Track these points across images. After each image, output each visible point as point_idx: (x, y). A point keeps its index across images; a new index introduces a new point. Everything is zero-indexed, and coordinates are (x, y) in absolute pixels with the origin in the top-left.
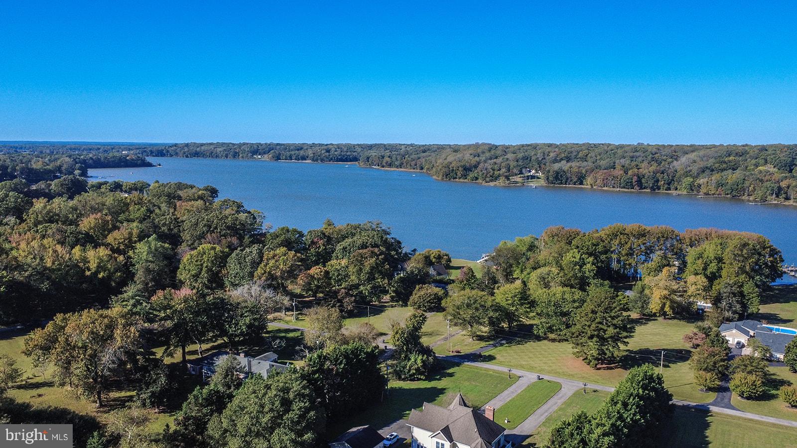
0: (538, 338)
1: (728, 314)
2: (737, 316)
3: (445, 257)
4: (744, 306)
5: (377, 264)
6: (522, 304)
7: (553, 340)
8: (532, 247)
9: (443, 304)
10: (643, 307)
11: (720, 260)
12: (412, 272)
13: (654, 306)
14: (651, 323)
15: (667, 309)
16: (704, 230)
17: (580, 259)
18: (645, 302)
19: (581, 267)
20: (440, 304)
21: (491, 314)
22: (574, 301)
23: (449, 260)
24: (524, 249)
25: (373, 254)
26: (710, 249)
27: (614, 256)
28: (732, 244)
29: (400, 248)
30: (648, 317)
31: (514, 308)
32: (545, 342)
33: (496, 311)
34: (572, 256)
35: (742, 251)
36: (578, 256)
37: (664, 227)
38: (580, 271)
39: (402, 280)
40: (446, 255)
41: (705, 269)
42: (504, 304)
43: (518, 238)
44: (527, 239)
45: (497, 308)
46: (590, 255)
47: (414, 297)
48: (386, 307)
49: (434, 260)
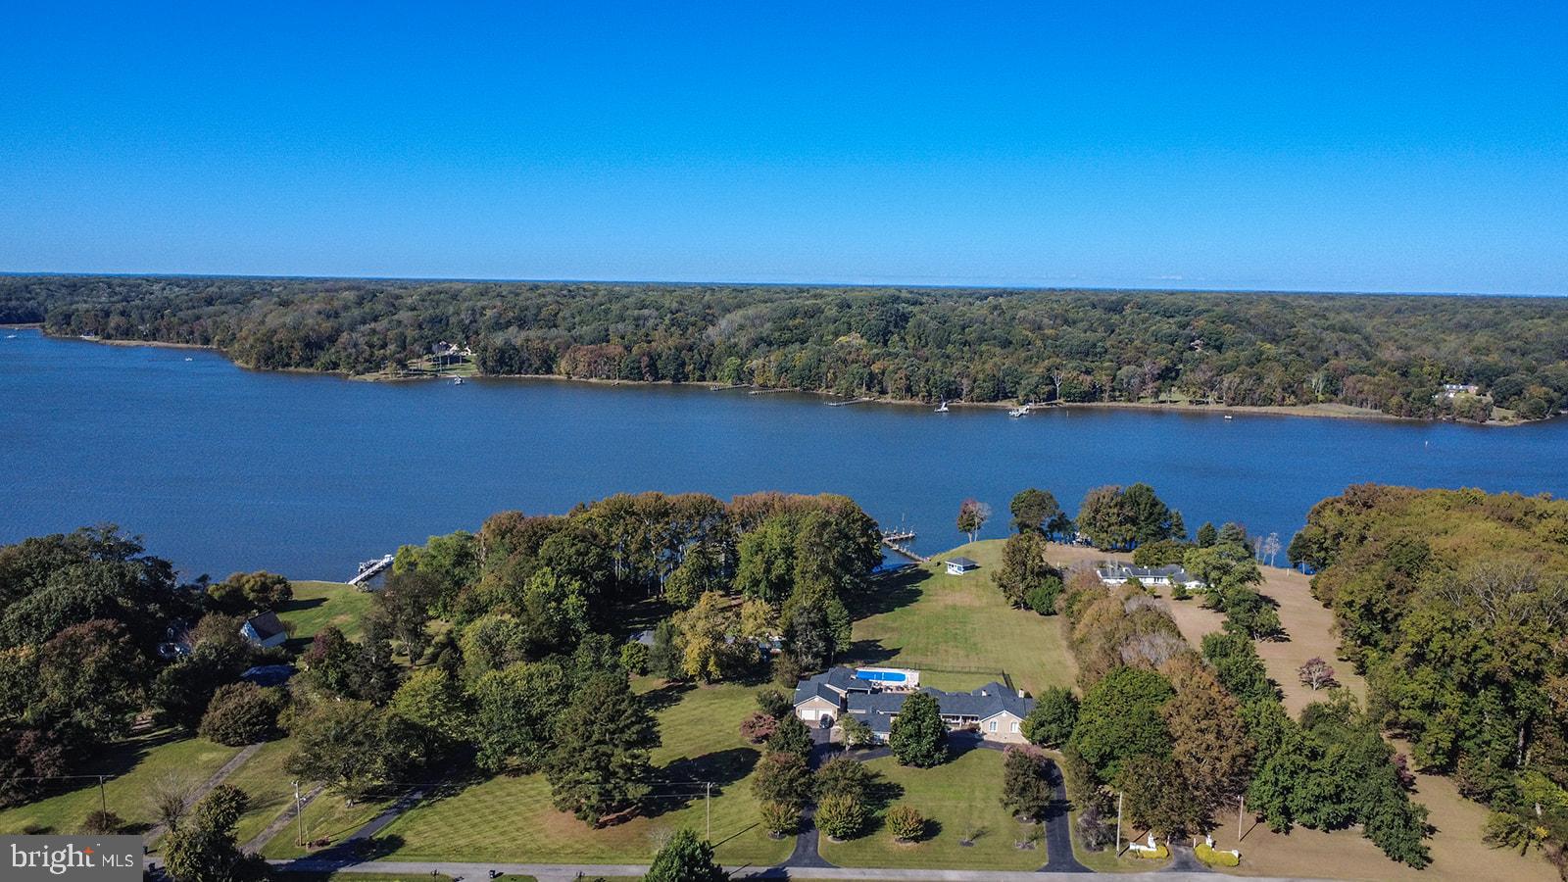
0: (487, 775)
1: (807, 660)
2: (819, 661)
3: (278, 587)
4: (830, 642)
5: (113, 656)
6: (449, 711)
7: (516, 772)
8: (463, 557)
9: (281, 721)
10: (671, 667)
11: (789, 552)
12: (203, 658)
13: (690, 666)
14: (687, 697)
15: (711, 667)
16: (761, 496)
17: (556, 586)
18: (675, 658)
19: (559, 601)
20: (275, 722)
21: (389, 749)
22: (551, 692)
23: (288, 591)
24: (447, 562)
25: (101, 635)
26: (772, 532)
27: (618, 556)
28: (808, 522)
29: (169, 576)
30: (680, 686)
31: (436, 722)
32: (502, 778)
33: (399, 740)
34: (540, 583)
35: (821, 536)
36: (552, 583)
37: (698, 495)
38: (558, 609)
39: (179, 677)
40: (280, 581)
41: (768, 571)
42: (414, 717)
43: (432, 538)
44: (450, 539)
45: (407, 731)
46: (574, 573)
47: (213, 715)
49: (252, 596)
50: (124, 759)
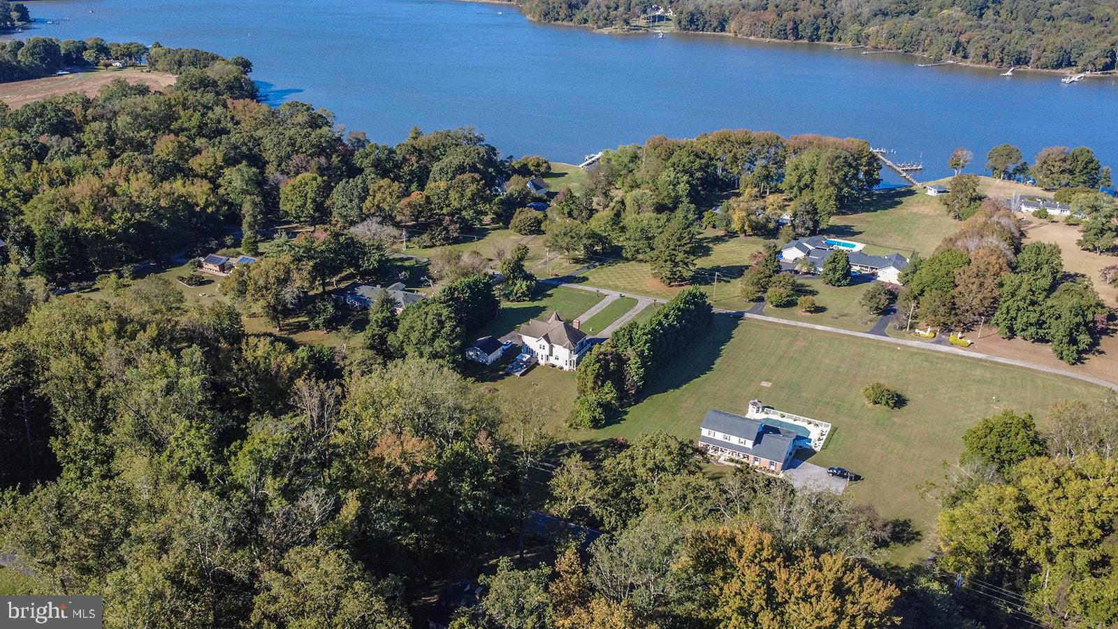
0: (627, 260)
1: (801, 230)
2: (808, 232)
3: (545, 165)
4: (816, 223)
5: (478, 189)
6: (613, 230)
7: (641, 261)
8: (635, 158)
9: (543, 228)
10: (727, 225)
11: (814, 171)
12: (511, 195)
13: (735, 226)
14: (732, 240)
15: (746, 228)
16: (809, 136)
17: (675, 178)
18: (729, 223)
19: (675, 185)
20: (540, 227)
21: (585, 241)
22: (659, 227)
23: (549, 168)
24: (626, 160)
25: (474, 180)
26: (807, 159)
27: (719, 164)
28: (828, 154)
29: (495, 155)
30: (732, 235)
31: (607, 234)
32: (633, 262)
33: (589, 238)
34: (667, 175)
35: (832, 164)
36: (673, 176)
37: (769, 133)
38: (674, 190)
39: (502, 202)
40: (546, 162)
41: (799, 181)
42: (597, 230)
43: (620, 147)
44: (629, 148)
45: (593, 235)
46: (685, 172)
47: (515, 221)
48: (488, 229)
49: (532, 169)
50: (482, 233)
